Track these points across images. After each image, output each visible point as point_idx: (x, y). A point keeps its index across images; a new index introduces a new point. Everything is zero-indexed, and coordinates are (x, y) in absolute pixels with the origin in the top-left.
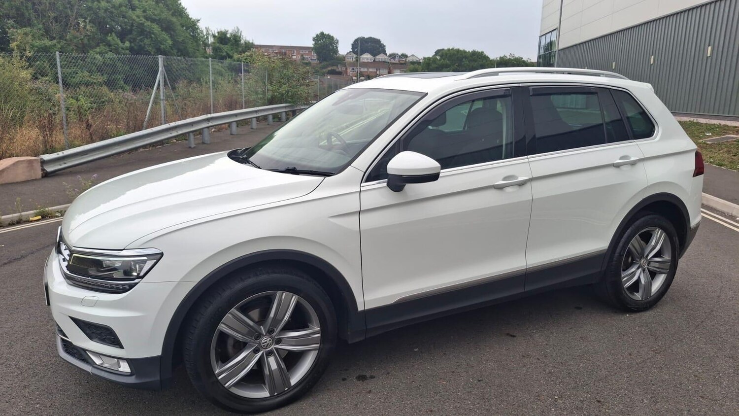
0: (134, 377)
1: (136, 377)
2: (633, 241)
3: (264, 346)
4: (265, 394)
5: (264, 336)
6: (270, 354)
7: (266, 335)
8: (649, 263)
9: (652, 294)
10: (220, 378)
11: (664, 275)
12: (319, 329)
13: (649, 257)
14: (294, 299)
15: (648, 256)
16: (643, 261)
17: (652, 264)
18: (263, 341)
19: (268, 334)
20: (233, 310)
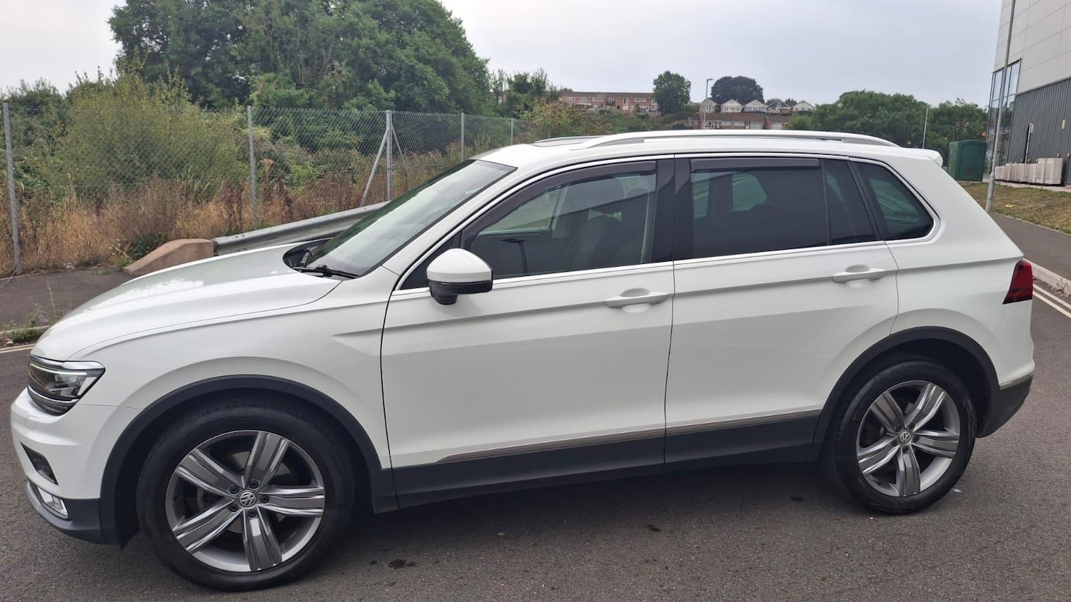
0: (70, 523)
1: (73, 523)
2: (880, 400)
3: (243, 503)
4: (245, 568)
5: (244, 489)
6: (252, 514)
7: (246, 489)
8: (916, 439)
9: (922, 489)
10: (178, 537)
11: (947, 459)
12: (322, 488)
13: (916, 428)
14: (285, 443)
15: (912, 426)
16: (903, 433)
17: (922, 440)
18: (242, 497)
19: (248, 487)
20: (196, 450)
